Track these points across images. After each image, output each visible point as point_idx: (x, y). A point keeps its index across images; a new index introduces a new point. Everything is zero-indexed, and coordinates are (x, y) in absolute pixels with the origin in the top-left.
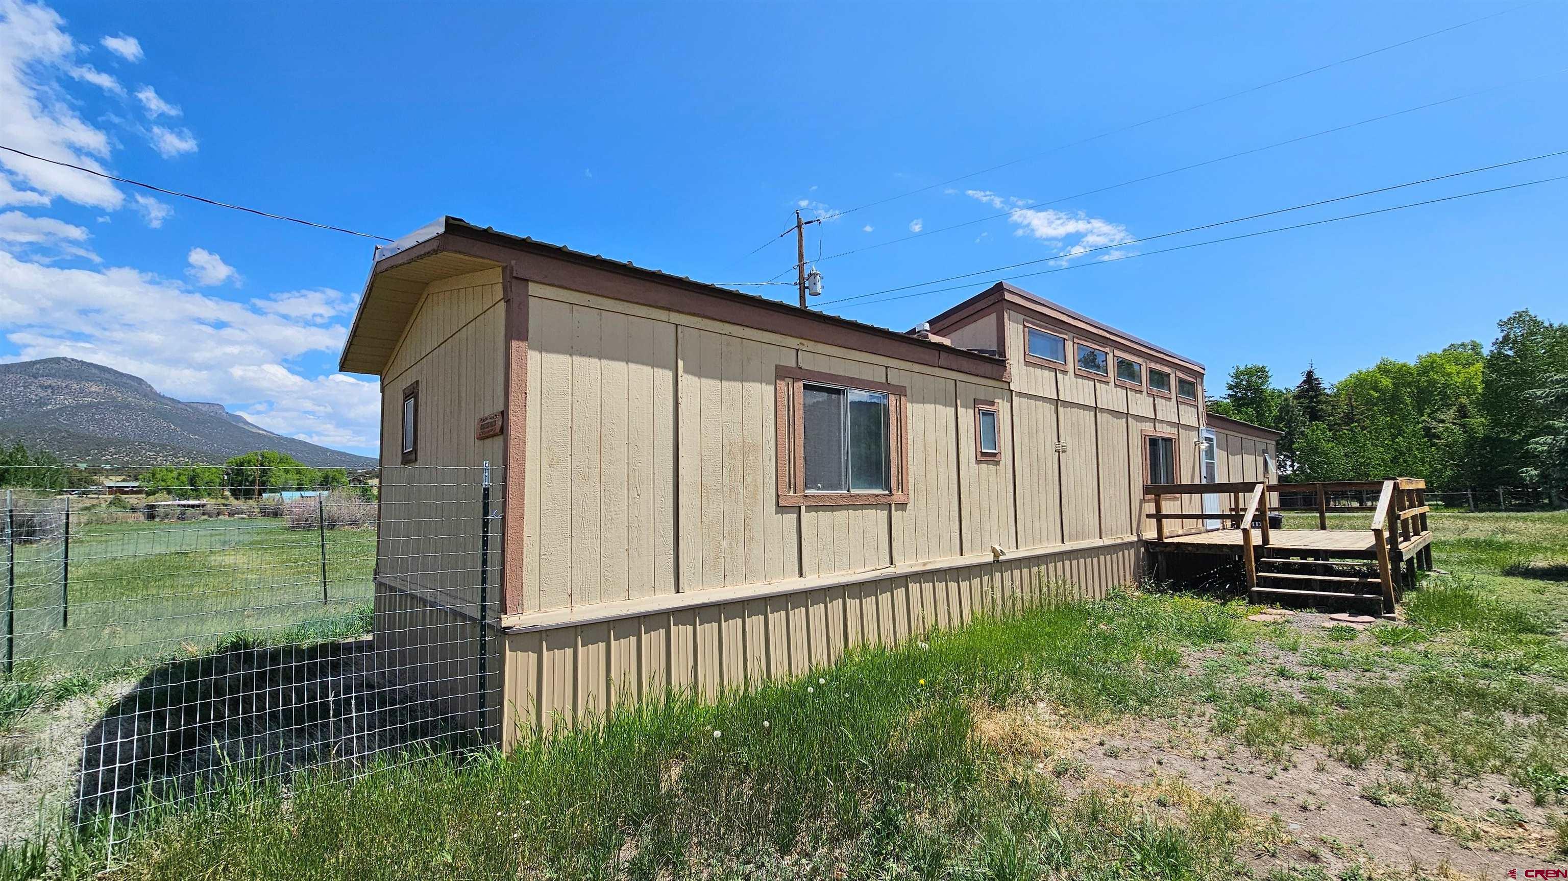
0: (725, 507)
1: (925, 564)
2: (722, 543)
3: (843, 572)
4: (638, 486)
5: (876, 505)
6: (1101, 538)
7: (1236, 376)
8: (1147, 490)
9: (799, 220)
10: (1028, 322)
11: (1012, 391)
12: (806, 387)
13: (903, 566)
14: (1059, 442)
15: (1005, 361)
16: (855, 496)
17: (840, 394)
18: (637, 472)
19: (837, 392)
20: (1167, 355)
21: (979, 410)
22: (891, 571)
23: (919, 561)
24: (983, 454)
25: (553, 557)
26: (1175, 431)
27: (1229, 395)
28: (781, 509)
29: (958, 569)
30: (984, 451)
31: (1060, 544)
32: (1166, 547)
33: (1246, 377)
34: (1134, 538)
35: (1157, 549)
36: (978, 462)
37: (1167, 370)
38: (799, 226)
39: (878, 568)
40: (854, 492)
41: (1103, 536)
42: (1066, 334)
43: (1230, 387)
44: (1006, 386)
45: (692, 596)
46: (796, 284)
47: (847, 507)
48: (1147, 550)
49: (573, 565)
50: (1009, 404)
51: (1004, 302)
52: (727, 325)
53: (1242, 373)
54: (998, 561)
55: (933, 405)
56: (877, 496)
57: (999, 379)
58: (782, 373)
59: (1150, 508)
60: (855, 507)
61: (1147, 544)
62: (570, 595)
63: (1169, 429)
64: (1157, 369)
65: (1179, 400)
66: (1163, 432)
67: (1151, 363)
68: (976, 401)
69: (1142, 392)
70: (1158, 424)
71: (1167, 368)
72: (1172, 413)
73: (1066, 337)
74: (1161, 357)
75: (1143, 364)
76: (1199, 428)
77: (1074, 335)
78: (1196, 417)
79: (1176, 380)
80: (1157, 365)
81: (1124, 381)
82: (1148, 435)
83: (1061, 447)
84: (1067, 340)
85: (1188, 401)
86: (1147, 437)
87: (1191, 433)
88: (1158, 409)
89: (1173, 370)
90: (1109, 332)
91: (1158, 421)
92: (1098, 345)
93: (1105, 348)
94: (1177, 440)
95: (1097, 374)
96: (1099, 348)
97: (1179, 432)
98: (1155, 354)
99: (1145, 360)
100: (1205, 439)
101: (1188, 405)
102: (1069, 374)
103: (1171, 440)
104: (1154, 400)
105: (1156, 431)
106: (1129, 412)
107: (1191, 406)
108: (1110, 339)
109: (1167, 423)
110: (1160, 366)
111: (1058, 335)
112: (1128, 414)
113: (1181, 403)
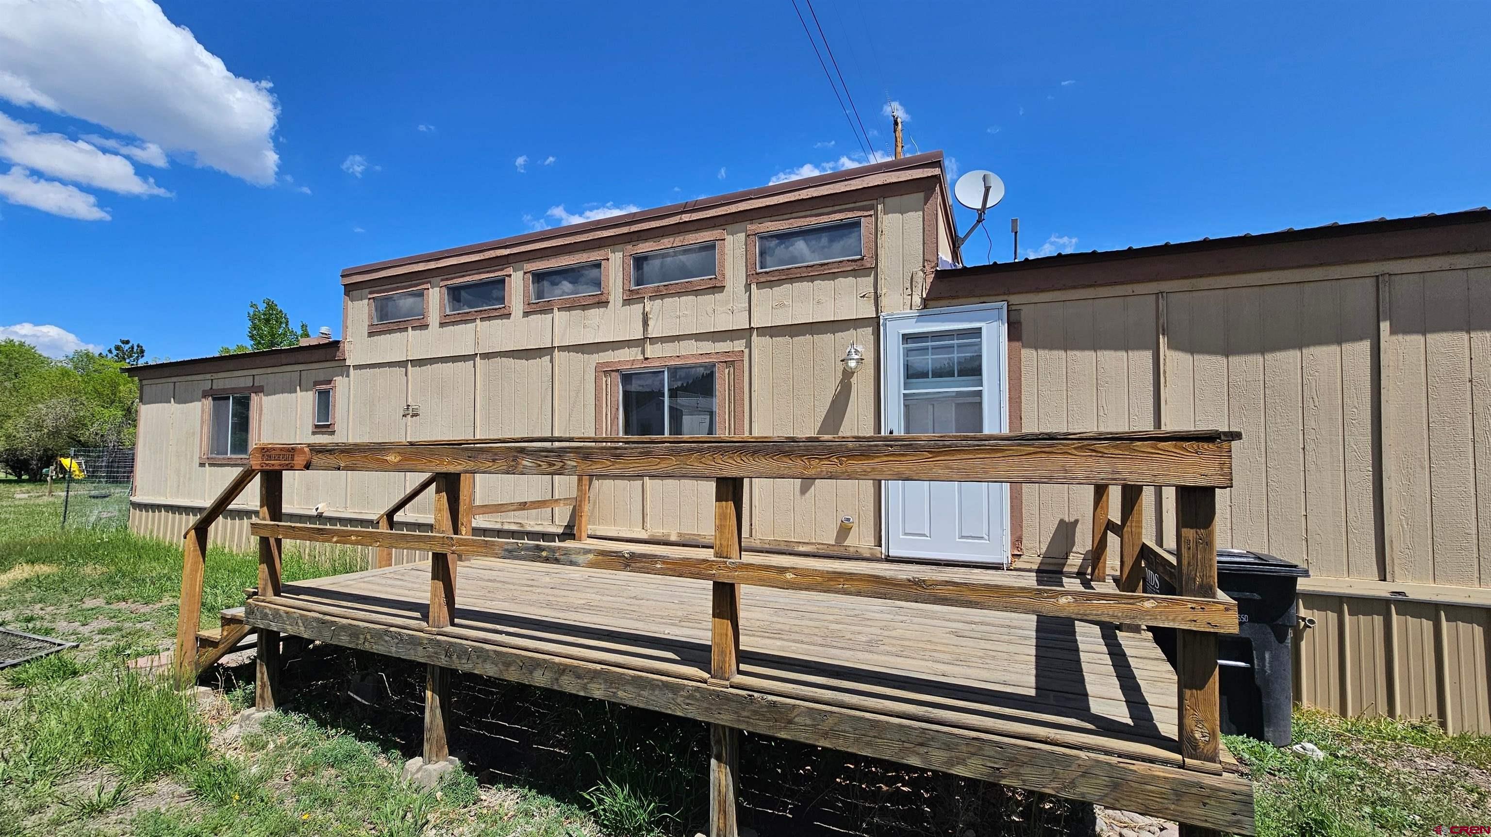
5: (241, 464)
10: (373, 293)
11: (349, 367)
12: (213, 399)
14: (408, 405)
15: (340, 342)
16: (230, 459)
17: (229, 399)
20: (702, 209)
21: (316, 390)
24: (316, 427)
26: (740, 345)
28: (200, 464)
30: (317, 424)
36: (313, 433)
37: (704, 237)
40: (231, 456)
42: (428, 282)
44: (343, 363)
50: (346, 379)
54: (321, 516)
55: (281, 394)
58: (205, 394)
60: (232, 465)
63: (708, 347)
64: (663, 247)
65: (762, 280)
66: (678, 356)
67: (640, 245)
68: (316, 383)
69: (605, 303)
70: (655, 346)
71: (705, 233)
72: (724, 314)
73: (429, 286)
74: (658, 226)
75: (611, 256)
76: (878, 317)
77: (442, 277)
78: (864, 296)
79: (748, 243)
80: (662, 241)
81: (549, 301)
82: (617, 371)
83: (410, 411)
84: (428, 289)
85: (812, 271)
86: (613, 374)
87: (830, 336)
88: (657, 319)
89: (737, 226)
90: (506, 247)
91: (654, 341)
92: (488, 272)
93: (502, 270)
94: (740, 363)
95: (481, 311)
96: (492, 275)
97: (749, 345)
98: (635, 228)
99: (620, 247)
100: (908, 339)
101: (812, 278)
102: (430, 327)
103: (714, 365)
104: (644, 306)
105: (647, 359)
106: (556, 344)
107: (832, 276)
108: (509, 255)
109: (699, 336)
110: (672, 240)
111: (417, 289)
112: (553, 348)
113: (769, 284)
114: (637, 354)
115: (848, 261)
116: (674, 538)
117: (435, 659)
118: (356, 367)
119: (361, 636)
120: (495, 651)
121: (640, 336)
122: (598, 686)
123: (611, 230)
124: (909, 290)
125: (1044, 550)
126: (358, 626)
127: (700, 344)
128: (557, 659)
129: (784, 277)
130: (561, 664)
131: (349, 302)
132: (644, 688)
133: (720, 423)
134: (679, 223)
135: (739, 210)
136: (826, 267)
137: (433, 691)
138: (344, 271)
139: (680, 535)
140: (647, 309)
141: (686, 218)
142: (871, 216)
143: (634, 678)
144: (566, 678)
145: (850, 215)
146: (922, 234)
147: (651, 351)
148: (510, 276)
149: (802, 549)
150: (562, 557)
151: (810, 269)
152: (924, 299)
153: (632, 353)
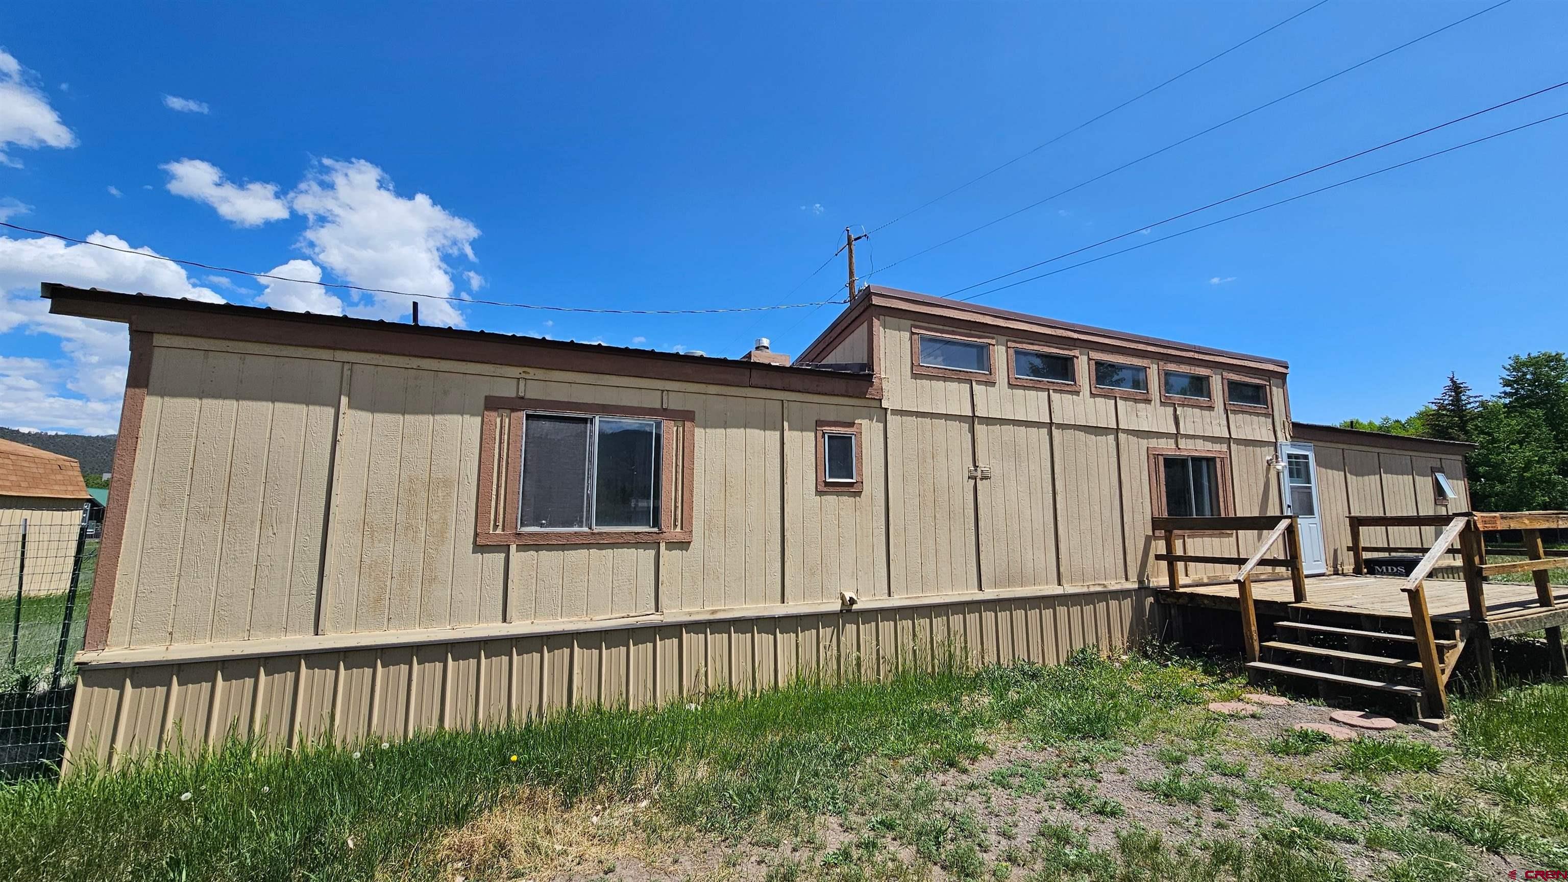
0: (397, 548)
1: (714, 612)
2: (388, 583)
3: (575, 619)
4: (274, 525)
5: (638, 543)
6: (1059, 585)
7: (1514, 369)
8: (1156, 523)
9: (849, 237)
10: (917, 327)
11: (886, 409)
12: (528, 417)
13: (672, 614)
14: (976, 466)
15: (873, 375)
16: (600, 534)
17: (587, 423)
18: (275, 512)
19: (584, 421)
20: (1203, 353)
21: (824, 434)
22: (656, 618)
23: (706, 609)
24: (827, 484)
25: (153, 595)
26: (1224, 448)
27: (1505, 393)
28: (479, 548)
29: (772, 619)
30: (828, 480)
31: (977, 591)
32: (1178, 599)
33: (1531, 369)
34: (1133, 585)
35: (1170, 600)
36: (819, 493)
37: (1202, 371)
38: (849, 244)
39: (631, 615)
40: (597, 529)
41: (1064, 581)
42: (993, 338)
43: (1507, 383)
44: (875, 404)
45: (332, 639)
46: (845, 302)
47: (588, 546)
48: (1157, 600)
49: (179, 603)
50: (881, 425)
51: (872, 307)
52: (413, 359)
53: (1524, 364)
54: (849, 611)
55: (742, 430)
56: (638, 533)
57: (862, 395)
58: (493, 404)
59: (1160, 547)
60: (601, 546)
61: (1157, 593)
62: (171, 634)
63: (1209, 446)
64: (1182, 371)
65: (1231, 408)
66: (1196, 450)
67: (1169, 365)
68: (819, 423)
69: (1150, 401)
70: (1183, 440)
71: (1203, 369)
72: (1216, 426)
73: (993, 342)
74: (1180, 355)
75: (1151, 366)
76: (1276, 442)
77: (1008, 338)
78: (1270, 429)
79: (1223, 383)
80: (1179, 366)
81: (1112, 389)
82: (1162, 455)
83: (980, 473)
84: (994, 345)
85: (1249, 409)
86: (1159, 457)
87: (1259, 449)
88: (1183, 422)
89: (1217, 370)
90: (1075, 331)
91: (1183, 436)
92: (1057, 348)
93: (1071, 350)
94: (1226, 459)
95: (1054, 383)
96: (1061, 352)
97: (1230, 448)
99: (1156, 361)
100: (1290, 456)
101: (1250, 414)
102: (997, 385)
103: (1214, 459)
104: (1175, 410)
105: (1179, 449)
106: (1120, 427)
107: (1258, 415)
108: (1078, 339)
109: (1205, 438)
110: (1188, 367)
111: (978, 340)
112: (1118, 429)
113: (1234, 412)
115: (1264, 407)
116: (1206, 580)
118: (895, 412)
121: (1175, 432)
124: (1284, 430)
127: (1206, 443)
129: (1240, 409)
134: (1193, 358)
135: (1218, 360)
136: (1256, 409)
139: (1209, 578)
140: (1177, 412)
141: (1196, 356)
142: (1268, 385)
145: (1260, 382)
146: (1284, 401)
147: (1182, 443)
148: (1077, 358)
149: (1263, 577)
152: (1291, 437)
153: (1171, 443)
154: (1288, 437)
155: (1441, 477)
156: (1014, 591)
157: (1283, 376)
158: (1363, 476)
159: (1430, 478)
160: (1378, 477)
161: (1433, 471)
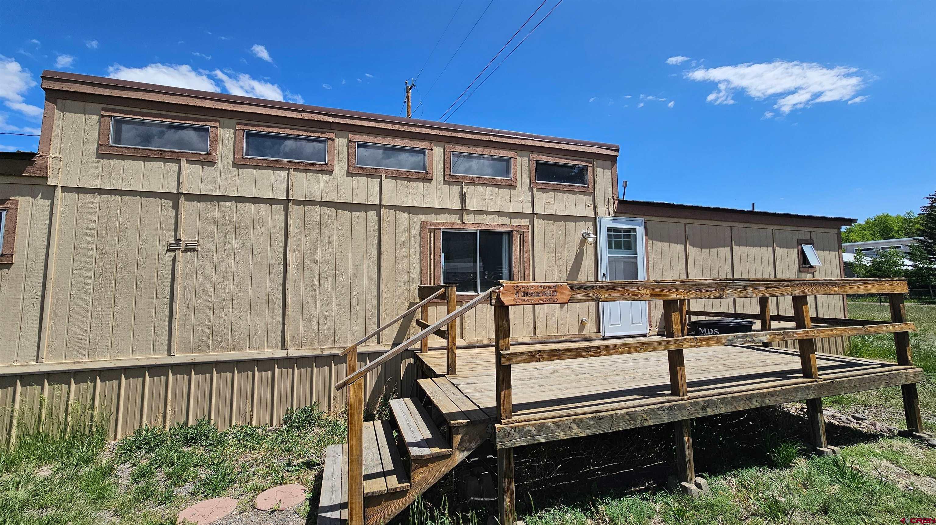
6: (283, 348)
8: (425, 290)
10: (109, 110)
11: (54, 186)
14: (177, 240)
20: (504, 137)
26: (525, 222)
31: (166, 356)
34: (385, 348)
37: (503, 154)
41: (289, 345)
42: (216, 121)
44: (38, 182)
50: (47, 201)
51: (47, 91)
57: (17, 174)
61: (415, 355)
63: (506, 221)
64: (476, 153)
65: (539, 187)
66: (487, 224)
67: (458, 147)
69: (430, 180)
70: (470, 215)
71: (504, 151)
72: (517, 203)
73: (217, 124)
74: (473, 138)
75: (434, 148)
76: (596, 218)
77: (239, 121)
78: (588, 206)
79: (531, 164)
80: (474, 148)
81: (377, 169)
82: (440, 229)
83: (182, 246)
84: (217, 128)
85: (565, 188)
86: (436, 231)
87: (573, 224)
88: (471, 199)
89: (524, 153)
91: (469, 212)
92: (305, 131)
93: (324, 133)
94: (527, 233)
96: (309, 134)
97: (532, 223)
98: (454, 134)
99: (442, 144)
100: (609, 230)
101: (565, 192)
102: (218, 165)
103: (509, 233)
104: (462, 188)
105: (464, 223)
106: (383, 203)
107: (575, 193)
108: (333, 122)
109: (501, 214)
110: (482, 149)
111: (194, 123)
112: (381, 205)
113: (538, 190)
114: (455, 219)
115: (582, 186)
117: (696, 414)
118: (65, 189)
119: (639, 418)
120: (731, 397)
121: (459, 207)
122: (781, 398)
123: (436, 131)
124: (607, 206)
125: (658, 326)
126: (636, 411)
127: (501, 218)
128: (761, 391)
129: (551, 188)
130: (764, 392)
131: (57, 112)
132: (797, 392)
133: (515, 268)
134: (488, 141)
135: (527, 144)
136: (571, 187)
137: (689, 436)
138: (45, 72)
140: (465, 190)
141: (493, 139)
142: (591, 166)
143: (794, 388)
144: (767, 399)
145: (582, 163)
146: (611, 181)
147: (468, 218)
148: (332, 139)
150: (756, 339)
151: (564, 186)
152: (614, 212)
153: (454, 219)
154: (612, 212)
155: (808, 250)
156: (216, 355)
157: (613, 159)
158: (710, 247)
159: (796, 250)
160: (729, 249)
161: (800, 242)
